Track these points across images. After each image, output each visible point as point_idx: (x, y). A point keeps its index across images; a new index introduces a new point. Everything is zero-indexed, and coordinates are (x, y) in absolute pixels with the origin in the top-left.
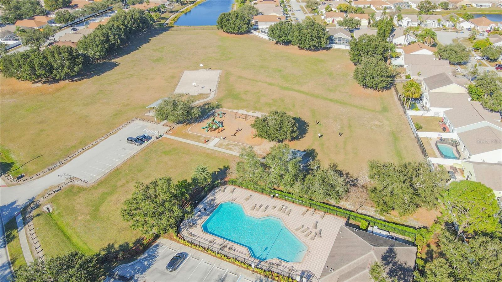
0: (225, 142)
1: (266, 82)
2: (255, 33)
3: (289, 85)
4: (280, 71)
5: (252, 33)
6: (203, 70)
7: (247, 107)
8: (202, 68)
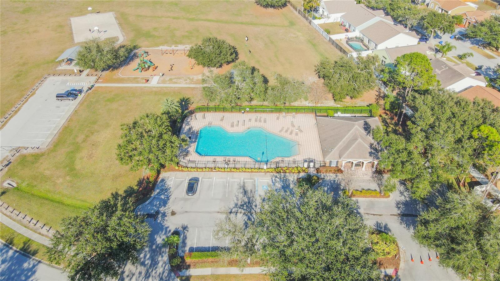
0: (167, 78)
3: (194, 16)
6: (92, 14)
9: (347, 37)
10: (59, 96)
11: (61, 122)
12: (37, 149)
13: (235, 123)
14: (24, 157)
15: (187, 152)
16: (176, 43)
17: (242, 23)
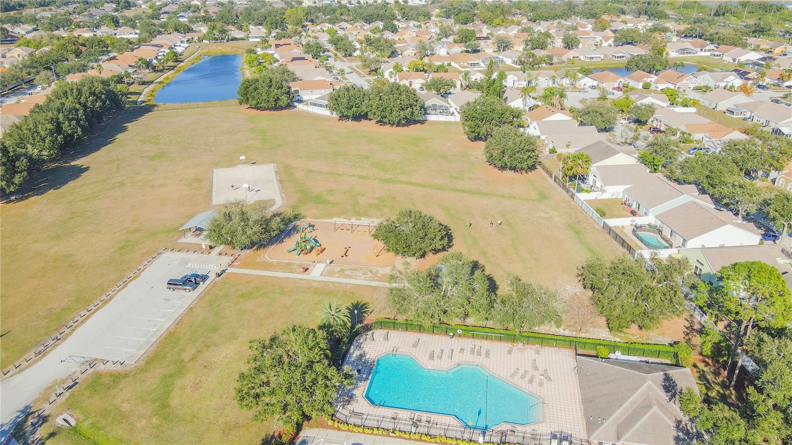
0: (337, 268)
1: (354, 175)
2: (300, 106)
3: (392, 176)
4: (367, 157)
5: (295, 107)
6: (245, 165)
7: (344, 213)
8: (244, 162)
9: (634, 224)
10: (172, 283)
11: (166, 323)
12: (120, 366)
13: (437, 354)
14: (98, 376)
15: (351, 397)
16: (359, 215)
17: (463, 191)
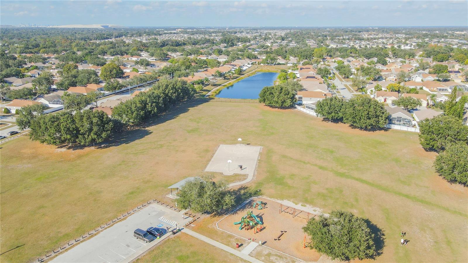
0: (266, 250)
1: (316, 165)
2: (299, 108)
3: (346, 171)
4: (332, 152)
5: (296, 108)
6: (241, 145)
7: (294, 198)
8: (240, 143)
